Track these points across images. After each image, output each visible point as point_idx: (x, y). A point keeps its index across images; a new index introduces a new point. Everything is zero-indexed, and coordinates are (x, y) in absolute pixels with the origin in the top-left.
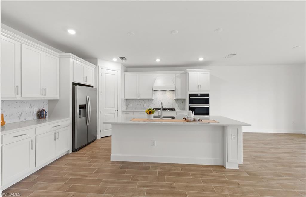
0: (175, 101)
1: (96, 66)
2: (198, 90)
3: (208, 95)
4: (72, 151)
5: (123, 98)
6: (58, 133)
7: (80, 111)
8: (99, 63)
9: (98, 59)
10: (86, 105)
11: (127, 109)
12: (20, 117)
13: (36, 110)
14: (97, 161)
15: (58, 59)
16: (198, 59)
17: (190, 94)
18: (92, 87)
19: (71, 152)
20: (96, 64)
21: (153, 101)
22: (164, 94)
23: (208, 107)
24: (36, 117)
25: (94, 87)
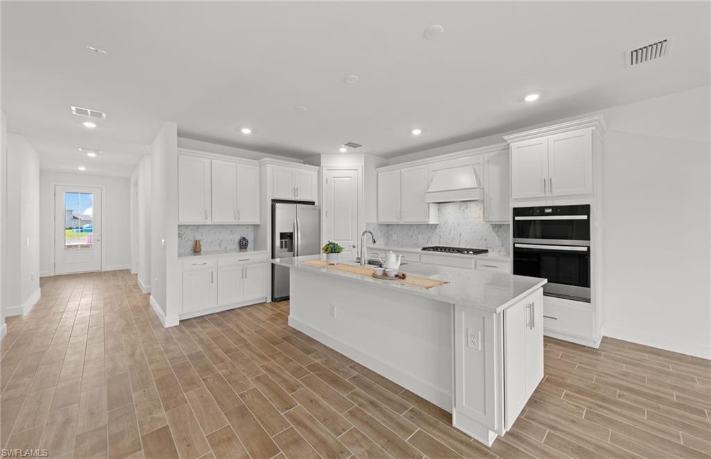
0: (493, 228)
1: (318, 168)
2: (543, 195)
3: (585, 209)
4: (272, 300)
5: (376, 222)
6: (246, 269)
7: (282, 243)
8: (324, 161)
9: (322, 156)
10: (292, 233)
11: (387, 244)
12: (220, 244)
13: (237, 238)
14: (276, 319)
15: (258, 167)
16: (522, 99)
17: (515, 209)
18: (313, 203)
19: (269, 300)
20: (318, 164)
21: (438, 229)
22: (464, 210)
23: (585, 249)
24: (238, 247)
25: (316, 204)
